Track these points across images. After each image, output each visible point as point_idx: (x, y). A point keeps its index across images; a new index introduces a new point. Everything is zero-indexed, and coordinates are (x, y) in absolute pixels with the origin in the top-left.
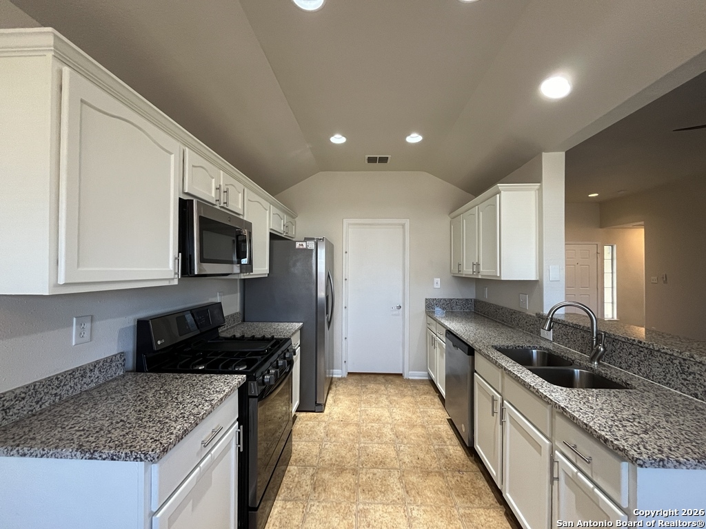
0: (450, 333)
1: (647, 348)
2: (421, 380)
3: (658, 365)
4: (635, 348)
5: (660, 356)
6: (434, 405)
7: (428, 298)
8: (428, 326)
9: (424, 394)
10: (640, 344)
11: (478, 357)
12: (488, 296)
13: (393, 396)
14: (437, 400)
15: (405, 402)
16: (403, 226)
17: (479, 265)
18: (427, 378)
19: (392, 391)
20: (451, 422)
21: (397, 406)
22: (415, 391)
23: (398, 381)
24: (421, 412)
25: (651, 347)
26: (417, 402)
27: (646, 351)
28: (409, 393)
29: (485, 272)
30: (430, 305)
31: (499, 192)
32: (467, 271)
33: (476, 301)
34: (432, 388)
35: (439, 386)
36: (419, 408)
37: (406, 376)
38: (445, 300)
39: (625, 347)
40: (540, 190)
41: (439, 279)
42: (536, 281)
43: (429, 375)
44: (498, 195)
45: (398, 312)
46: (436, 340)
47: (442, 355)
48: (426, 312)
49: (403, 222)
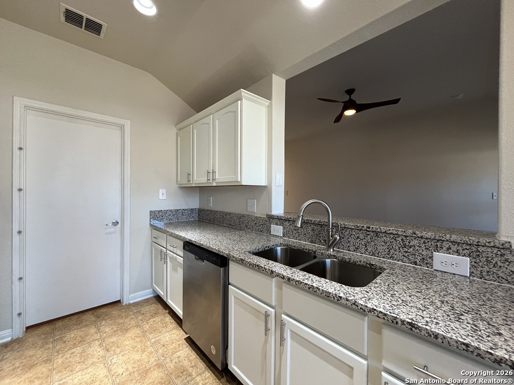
1: (373, 232)
2: (145, 300)
3: (383, 244)
4: (362, 233)
5: (385, 236)
6: (166, 326)
7: (152, 210)
8: (155, 240)
9: (152, 316)
10: (368, 229)
12: (214, 204)
13: (110, 336)
14: (169, 319)
15: (129, 340)
18: (152, 295)
19: (107, 330)
20: (190, 341)
21: (118, 350)
22: (140, 318)
23: (114, 311)
24: (152, 345)
25: (379, 230)
26: (144, 332)
27: (372, 234)
28: (133, 322)
29: (221, 178)
30: (155, 215)
31: (241, 99)
32: (199, 179)
33: (200, 211)
34: (160, 306)
35: (170, 302)
36: (149, 340)
37: (125, 302)
38: (171, 211)
39: (354, 233)
40: (270, 107)
41: (165, 190)
42: (265, 187)
43: (154, 291)
44: (239, 102)
45: (113, 229)
46: (166, 255)
47: (174, 269)
48: (151, 225)
49: (122, 121)
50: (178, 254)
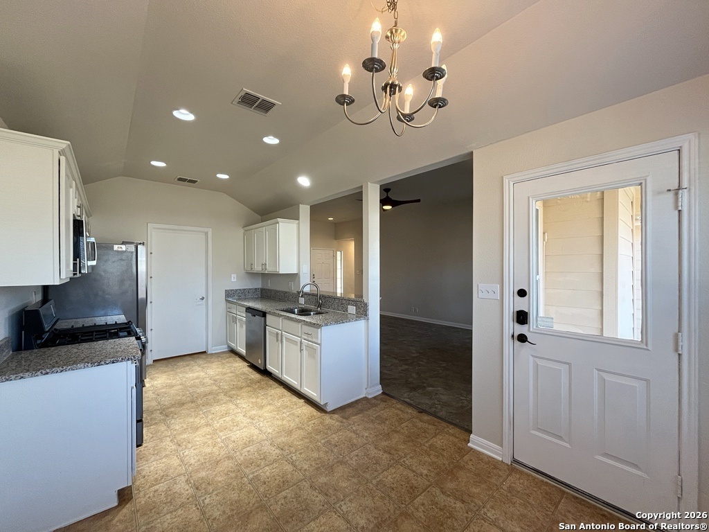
0: (249, 309)
2: (222, 352)
7: (227, 289)
8: (228, 310)
11: (268, 316)
12: (270, 285)
16: (206, 234)
17: (266, 264)
18: (228, 349)
22: (220, 358)
23: (203, 356)
28: (215, 360)
29: (270, 269)
30: (229, 294)
32: (258, 268)
33: (262, 290)
34: (232, 353)
35: (238, 349)
37: (209, 352)
38: (240, 290)
40: (299, 224)
41: (236, 275)
43: (229, 347)
44: (277, 224)
45: (201, 302)
46: (236, 318)
47: (241, 326)
48: (226, 300)
49: (206, 230)
50: (242, 316)
